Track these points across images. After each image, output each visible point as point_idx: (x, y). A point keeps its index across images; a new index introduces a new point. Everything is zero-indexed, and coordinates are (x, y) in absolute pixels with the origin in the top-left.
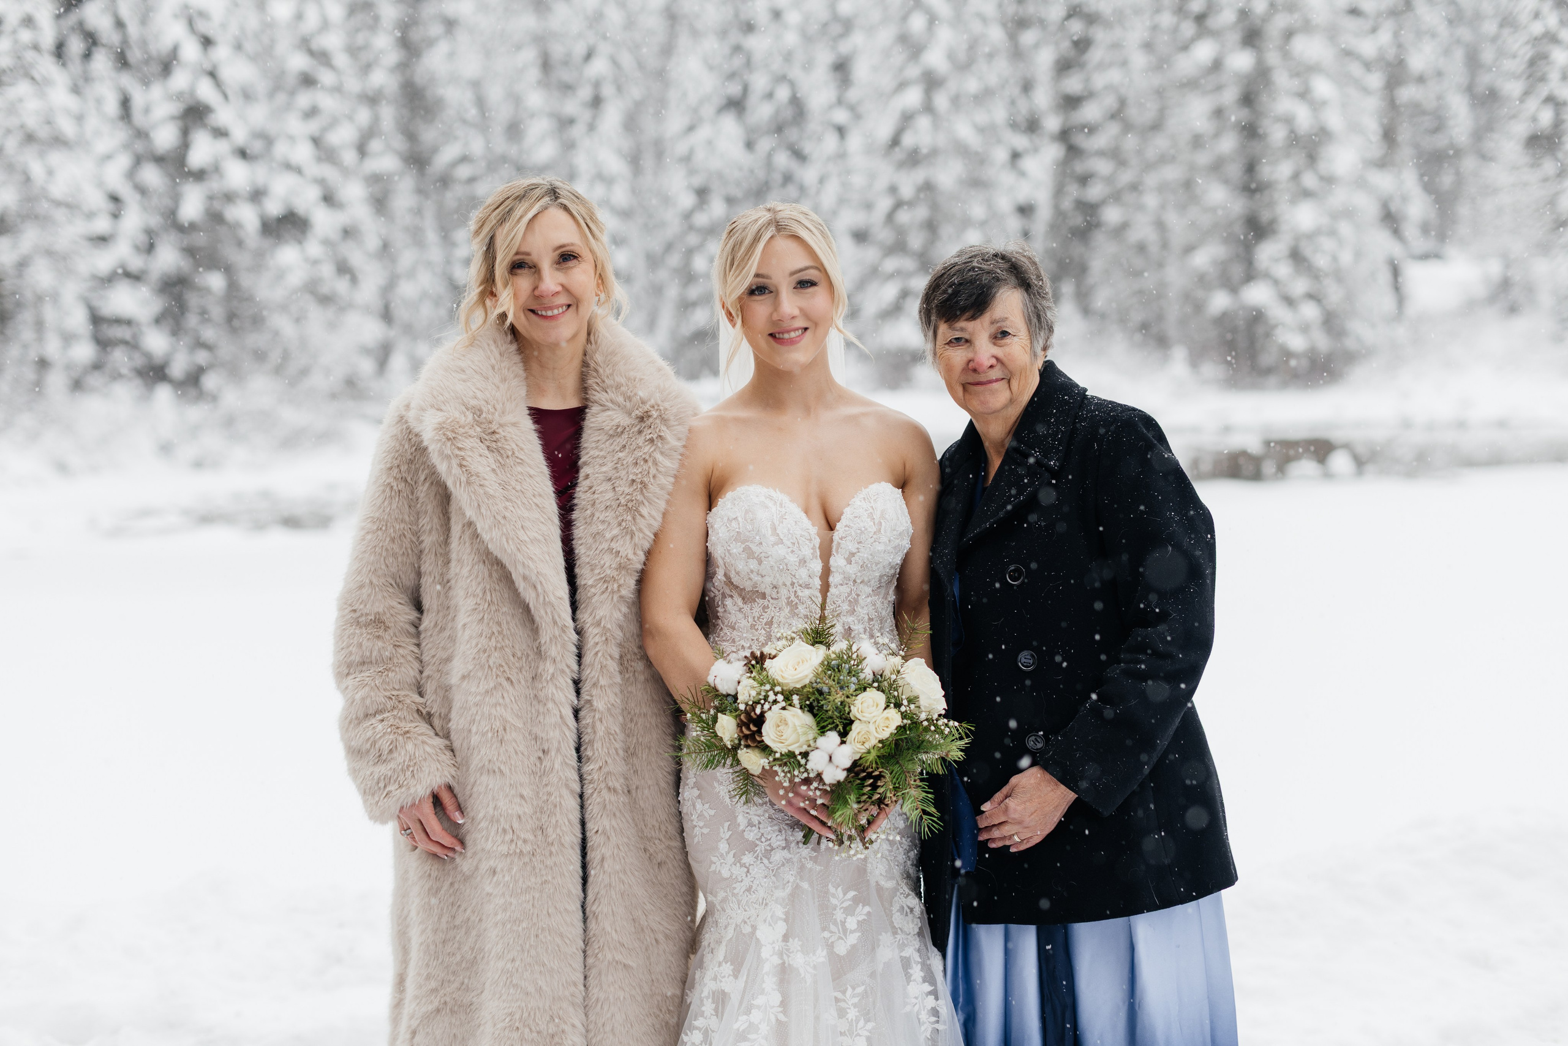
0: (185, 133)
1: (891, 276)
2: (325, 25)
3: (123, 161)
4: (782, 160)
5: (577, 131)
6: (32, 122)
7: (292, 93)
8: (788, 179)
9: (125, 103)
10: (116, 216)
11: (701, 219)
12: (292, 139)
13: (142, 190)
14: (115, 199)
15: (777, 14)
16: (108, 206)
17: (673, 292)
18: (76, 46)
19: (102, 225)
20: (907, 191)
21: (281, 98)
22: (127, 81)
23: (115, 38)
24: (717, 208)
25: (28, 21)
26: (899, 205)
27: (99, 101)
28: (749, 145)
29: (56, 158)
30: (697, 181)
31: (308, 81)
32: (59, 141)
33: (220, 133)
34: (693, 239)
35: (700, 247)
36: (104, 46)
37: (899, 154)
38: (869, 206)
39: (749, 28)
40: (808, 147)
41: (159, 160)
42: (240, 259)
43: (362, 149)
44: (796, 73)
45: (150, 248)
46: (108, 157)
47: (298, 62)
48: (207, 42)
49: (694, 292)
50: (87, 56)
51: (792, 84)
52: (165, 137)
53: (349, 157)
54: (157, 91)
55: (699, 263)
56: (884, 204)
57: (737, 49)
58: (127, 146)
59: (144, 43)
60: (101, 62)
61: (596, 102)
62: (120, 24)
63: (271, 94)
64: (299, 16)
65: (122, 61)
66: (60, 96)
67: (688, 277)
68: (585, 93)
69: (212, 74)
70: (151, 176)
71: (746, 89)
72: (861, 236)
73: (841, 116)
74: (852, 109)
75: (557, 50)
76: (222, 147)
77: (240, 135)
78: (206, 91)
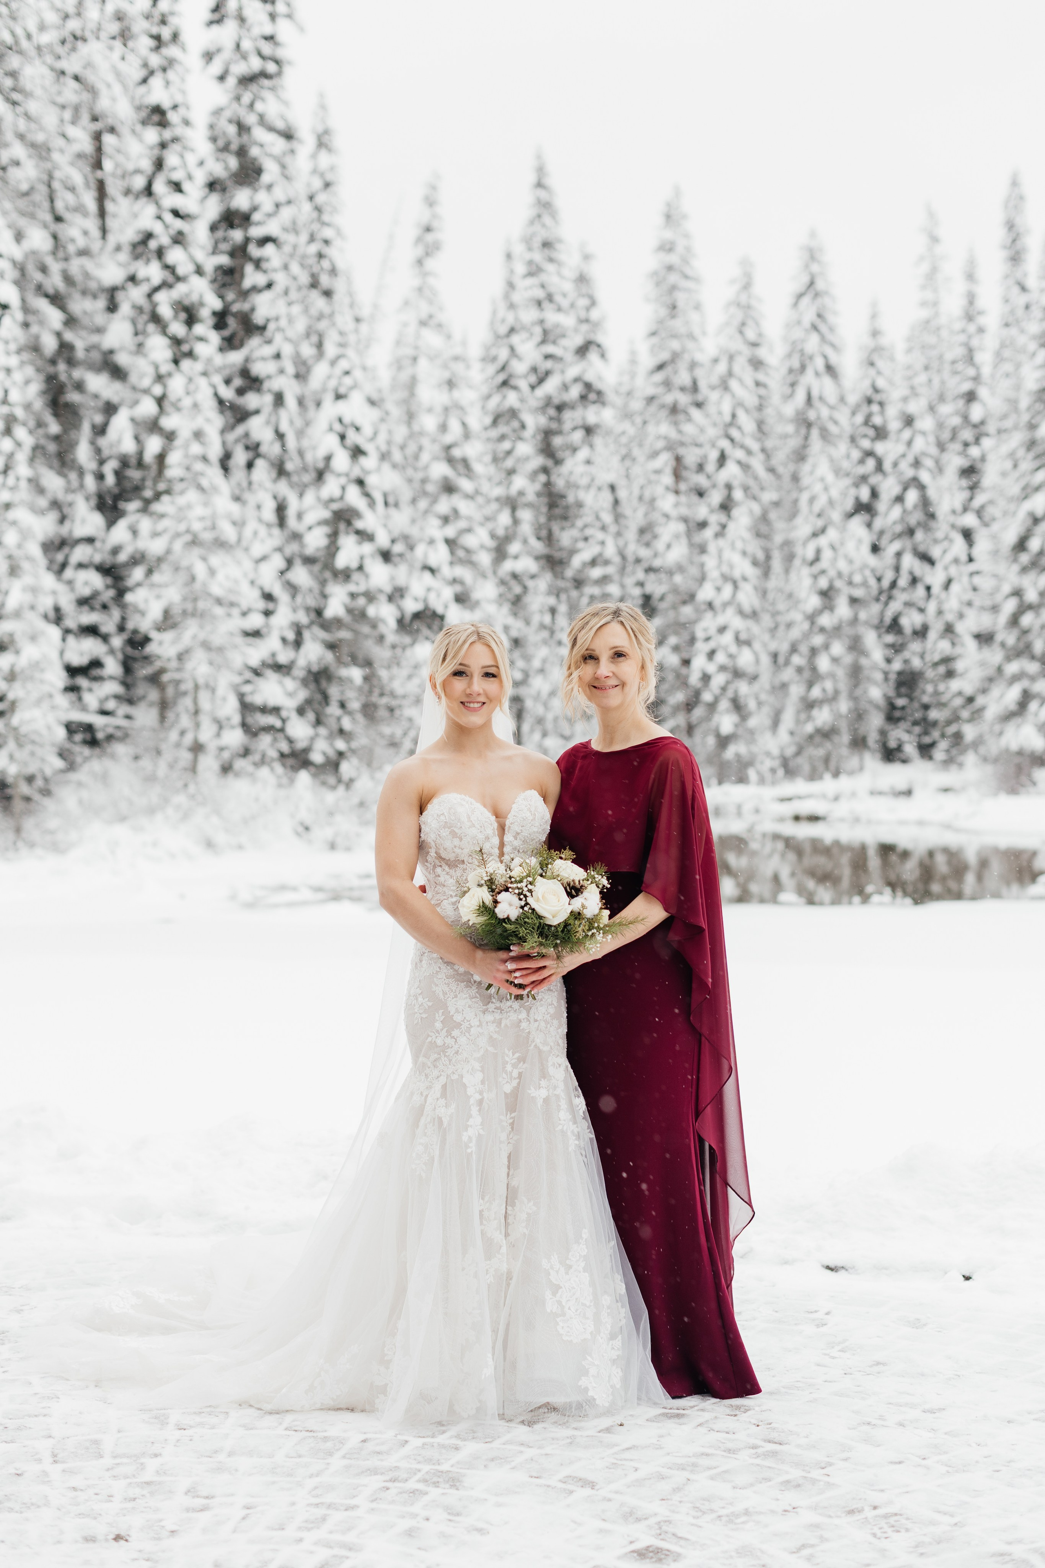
0: (334, 536)
1: (1016, 678)
2: (467, 435)
3: (278, 562)
4: (909, 561)
5: (708, 533)
6: (197, 526)
7: (435, 501)
8: (914, 581)
9: (281, 510)
10: (267, 613)
11: (825, 620)
12: (432, 542)
13: (293, 589)
14: (268, 597)
15: (909, 421)
16: (261, 604)
17: (796, 691)
18: (240, 457)
19: (256, 621)
20: (1031, 596)
21: (423, 504)
22: (283, 488)
23: (276, 449)
24: (843, 610)
25: (198, 435)
26: (1024, 608)
27: (259, 507)
28: (875, 549)
29: (216, 560)
30: (823, 583)
31: (449, 488)
32: (220, 544)
33: (365, 536)
34: (818, 640)
35: (826, 647)
36: (264, 457)
37: (1025, 558)
38: (995, 609)
39: (881, 433)
40: (936, 552)
41: (309, 561)
42: (380, 654)
43: (500, 553)
44: (925, 477)
45: (298, 643)
46: (264, 558)
47: (440, 470)
48: (357, 452)
49: (816, 692)
50: (250, 465)
51: (922, 487)
52: (316, 540)
53: (485, 559)
54: (310, 497)
55: (823, 663)
56: (1010, 606)
57: (869, 454)
58: (280, 549)
59: (301, 453)
60: (262, 471)
61: (726, 507)
62: (280, 436)
63: (414, 501)
64: (443, 428)
65: (281, 471)
66: (223, 503)
67: (813, 676)
68: (716, 497)
69: (360, 482)
70: (301, 575)
71: (874, 494)
72: (984, 638)
73: (970, 520)
74: (979, 513)
75: (691, 457)
76: (367, 548)
77: (383, 540)
78: (354, 497)
